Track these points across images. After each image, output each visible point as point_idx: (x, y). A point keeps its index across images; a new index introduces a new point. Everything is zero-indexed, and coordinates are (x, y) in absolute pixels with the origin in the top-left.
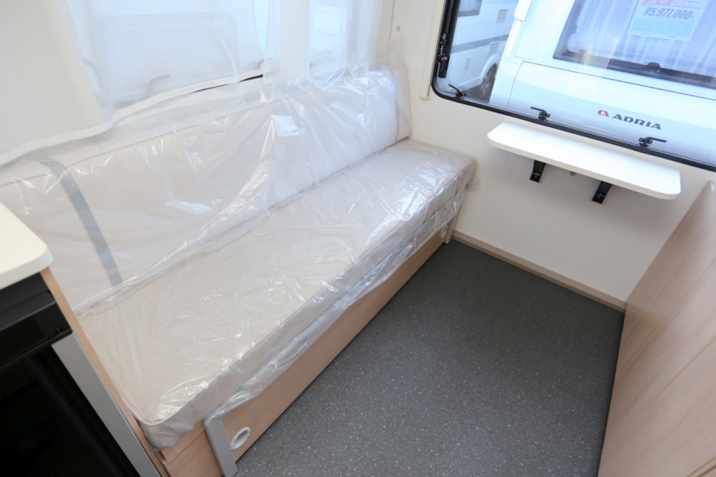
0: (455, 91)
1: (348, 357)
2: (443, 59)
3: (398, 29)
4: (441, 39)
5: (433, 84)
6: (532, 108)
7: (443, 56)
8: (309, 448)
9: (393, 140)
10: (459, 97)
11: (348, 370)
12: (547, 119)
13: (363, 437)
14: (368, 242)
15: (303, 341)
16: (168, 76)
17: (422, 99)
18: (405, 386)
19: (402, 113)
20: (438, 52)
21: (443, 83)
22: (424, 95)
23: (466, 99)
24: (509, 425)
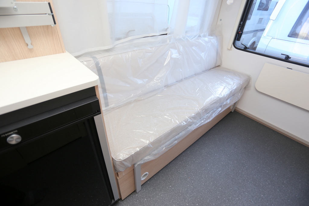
0: (244, 47)
1: (188, 152)
2: (240, 33)
3: (221, 20)
4: (240, 24)
5: (234, 44)
6: (282, 54)
7: (240, 31)
8: (171, 186)
9: (214, 66)
10: (245, 49)
11: (188, 157)
12: (289, 59)
13: (194, 186)
14: (204, 104)
15: (176, 140)
16: (134, 30)
17: (228, 49)
18: (213, 168)
19: (219, 55)
20: (238, 29)
21: (238, 43)
22: (229, 48)
23: (248, 50)
24: (262, 195)
